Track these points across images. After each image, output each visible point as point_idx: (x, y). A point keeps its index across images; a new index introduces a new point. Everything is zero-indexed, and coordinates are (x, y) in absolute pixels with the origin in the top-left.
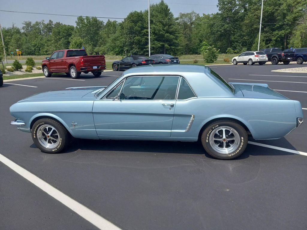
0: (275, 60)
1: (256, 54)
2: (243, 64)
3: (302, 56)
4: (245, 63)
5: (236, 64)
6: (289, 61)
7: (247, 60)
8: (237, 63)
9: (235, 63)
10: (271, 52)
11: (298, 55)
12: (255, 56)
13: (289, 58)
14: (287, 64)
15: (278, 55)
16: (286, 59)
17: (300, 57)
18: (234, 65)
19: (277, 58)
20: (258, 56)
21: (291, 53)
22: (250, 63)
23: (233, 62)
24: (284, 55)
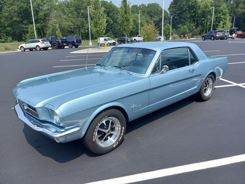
0: (55, 46)
1: (41, 42)
2: (29, 50)
3: (71, 42)
4: (31, 49)
5: (24, 51)
6: (64, 46)
7: (35, 47)
8: (25, 49)
9: (23, 49)
10: (50, 39)
11: (69, 41)
12: (41, 43)
13: (65, 44)
14: (63, 49)
15: (57, 41)
16: (63, 44)
17: (70, 43)
18: (22, 51)
19: (56, 44)
20: (43, 43)
21: (65, 40)
22: (38, 49)
23: (21, 49)
24: (61, 42)
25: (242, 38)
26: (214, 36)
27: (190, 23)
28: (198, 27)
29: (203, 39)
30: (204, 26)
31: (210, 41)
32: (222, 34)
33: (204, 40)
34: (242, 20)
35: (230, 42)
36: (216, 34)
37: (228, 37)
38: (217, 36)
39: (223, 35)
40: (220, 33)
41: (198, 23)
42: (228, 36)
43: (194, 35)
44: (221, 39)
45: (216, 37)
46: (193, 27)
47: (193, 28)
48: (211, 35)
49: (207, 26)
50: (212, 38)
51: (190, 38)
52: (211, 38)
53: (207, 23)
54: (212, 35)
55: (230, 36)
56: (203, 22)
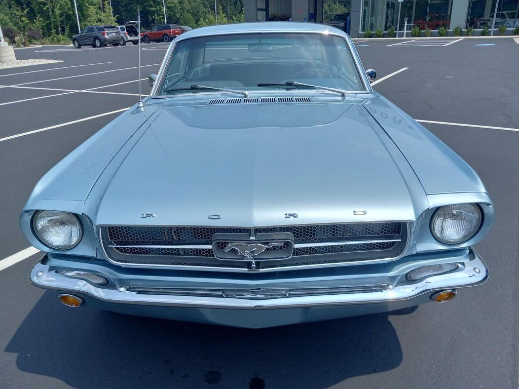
25: (149, 43)
26: (101, 37)
27: (10, 7)
28: (35, 19)
29: (77, 46)
30: (48, 18)
31: (90, 48)
32: (114, 34)
33: (79, 47)
34: (123, 6)
35: (143, 49)
36: (104, 34)
37: (126, 40)
38: (106, 37)
39: (117, 35)
40: (111, 31)
41: (32, 10)
42: (127, 38)
43: (34, 38)
44: (114, 45)
45: (106, 40)
46: (24, 19)
47: (22, 21)
48: (91, 37)
49: (55, 18)
50: (98, 43)
51: (28, 46)
52: (95, 43)
53: (53, 12)
54: (95, 35)
55: (129, 38)
56: (45, 9)
